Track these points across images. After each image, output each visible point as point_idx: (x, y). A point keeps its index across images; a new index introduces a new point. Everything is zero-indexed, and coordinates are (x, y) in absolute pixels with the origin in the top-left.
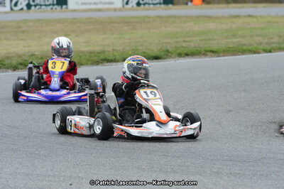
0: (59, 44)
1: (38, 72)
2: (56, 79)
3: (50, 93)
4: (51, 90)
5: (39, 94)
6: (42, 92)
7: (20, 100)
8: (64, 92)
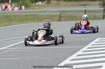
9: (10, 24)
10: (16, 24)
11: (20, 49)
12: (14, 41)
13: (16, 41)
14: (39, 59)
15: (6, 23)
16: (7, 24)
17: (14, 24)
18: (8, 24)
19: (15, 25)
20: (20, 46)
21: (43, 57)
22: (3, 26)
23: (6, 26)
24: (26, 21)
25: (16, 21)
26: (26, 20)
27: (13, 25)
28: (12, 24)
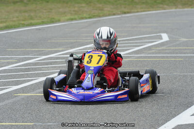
0: (98, 34)
1: (78, 67)
2: (90, 76)
3: (82, 92)
4: (83, 89)
5: (70, 93)
6: (74, 90)
7: (50, 99)
8: (98, 90)
9: (133, 11)
10: (144, 11)
11: (149, 57)
12: (139, 43)
13: (142, 43)
14: (184, 76)
15: (125, 8)
16: (126, 10)
17: (139, 10)
18: (129, 11)
19: (141, 11)
20: (150, 51)
21: (191, 73)
22: (118, 14)
23: (125, 13)
24: (161, 6)
25: (144, 6)
26: (162, 4)
27: (138, 12)
28: (136, 11)
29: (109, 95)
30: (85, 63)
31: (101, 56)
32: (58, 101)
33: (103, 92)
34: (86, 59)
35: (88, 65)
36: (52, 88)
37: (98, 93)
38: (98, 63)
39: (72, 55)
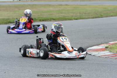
0: (26, 12)
2: (21, 25)
4: (19, 29)
6: (16, 30)
7: (9, 33)
8: (24, 30)
29: (27, 31)
30: (20, 21)
31: (25, 19)
32: (11, 33)
33: (25, 30)
34: (20, 20)
35: (21, 22)
36: (9, 29)
37: (24, 31)
38: (24, 21)
39: (17, 19)
